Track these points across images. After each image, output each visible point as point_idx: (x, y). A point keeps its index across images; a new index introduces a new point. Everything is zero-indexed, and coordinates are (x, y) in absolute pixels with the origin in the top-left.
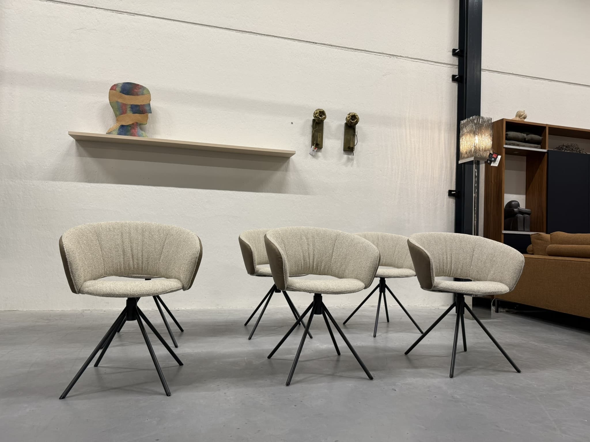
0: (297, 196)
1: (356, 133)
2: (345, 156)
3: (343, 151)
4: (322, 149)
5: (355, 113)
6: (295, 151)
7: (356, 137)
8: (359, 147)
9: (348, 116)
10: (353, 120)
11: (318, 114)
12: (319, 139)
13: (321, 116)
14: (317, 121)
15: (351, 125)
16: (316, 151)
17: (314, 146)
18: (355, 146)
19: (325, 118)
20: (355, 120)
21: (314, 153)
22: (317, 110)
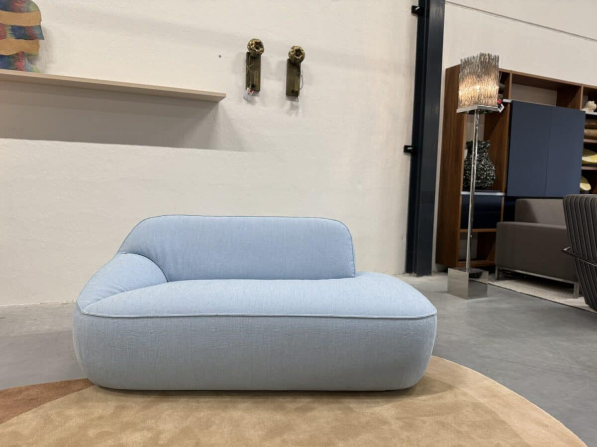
0: (230, 152)
1: (302, 73)
2: (289, 102)
3: (285, 95)
4: (260, 92)
5: (300, 47)
6: (225, 94)
7: (301, 78)
8: (305, 90)
9: (291, 50)
10: (297, 56)
11: (254, 46)
12: (256, 79)
13: (257, 48)
14: (252, 55)
15: (295, 62)
16: (253, 95)
17: (249, 87)
18: (299, 89)
19: (263, 51)
20: (301, 56)
21: (249, 98)
22: (252, 41)
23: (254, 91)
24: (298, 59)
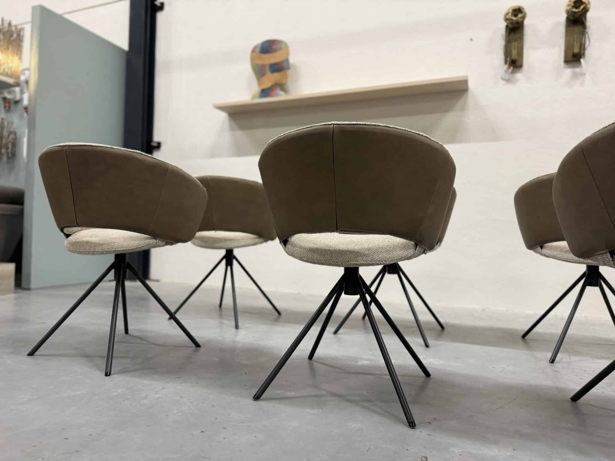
0: (481, 144)
1: (587, 29)
2: (568, 71)
3: (562, 63)
4: (524, 67)
7: (587, 36)
9: (568, 3)
10: (577, 8)
11: (510, 15)
12: (514, 52)
13: (516, 16)
14: (511, 26)
15: (575, 18)
16: (512, 72)
17: (507, 63)
18: (584, 49)
19: (524, 18)
20: (582, 7)
21: (507, 77)
22: (509, 10)
23: (514, 67)
24: (579, 12)
